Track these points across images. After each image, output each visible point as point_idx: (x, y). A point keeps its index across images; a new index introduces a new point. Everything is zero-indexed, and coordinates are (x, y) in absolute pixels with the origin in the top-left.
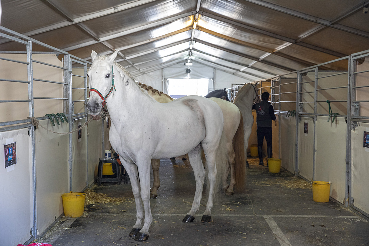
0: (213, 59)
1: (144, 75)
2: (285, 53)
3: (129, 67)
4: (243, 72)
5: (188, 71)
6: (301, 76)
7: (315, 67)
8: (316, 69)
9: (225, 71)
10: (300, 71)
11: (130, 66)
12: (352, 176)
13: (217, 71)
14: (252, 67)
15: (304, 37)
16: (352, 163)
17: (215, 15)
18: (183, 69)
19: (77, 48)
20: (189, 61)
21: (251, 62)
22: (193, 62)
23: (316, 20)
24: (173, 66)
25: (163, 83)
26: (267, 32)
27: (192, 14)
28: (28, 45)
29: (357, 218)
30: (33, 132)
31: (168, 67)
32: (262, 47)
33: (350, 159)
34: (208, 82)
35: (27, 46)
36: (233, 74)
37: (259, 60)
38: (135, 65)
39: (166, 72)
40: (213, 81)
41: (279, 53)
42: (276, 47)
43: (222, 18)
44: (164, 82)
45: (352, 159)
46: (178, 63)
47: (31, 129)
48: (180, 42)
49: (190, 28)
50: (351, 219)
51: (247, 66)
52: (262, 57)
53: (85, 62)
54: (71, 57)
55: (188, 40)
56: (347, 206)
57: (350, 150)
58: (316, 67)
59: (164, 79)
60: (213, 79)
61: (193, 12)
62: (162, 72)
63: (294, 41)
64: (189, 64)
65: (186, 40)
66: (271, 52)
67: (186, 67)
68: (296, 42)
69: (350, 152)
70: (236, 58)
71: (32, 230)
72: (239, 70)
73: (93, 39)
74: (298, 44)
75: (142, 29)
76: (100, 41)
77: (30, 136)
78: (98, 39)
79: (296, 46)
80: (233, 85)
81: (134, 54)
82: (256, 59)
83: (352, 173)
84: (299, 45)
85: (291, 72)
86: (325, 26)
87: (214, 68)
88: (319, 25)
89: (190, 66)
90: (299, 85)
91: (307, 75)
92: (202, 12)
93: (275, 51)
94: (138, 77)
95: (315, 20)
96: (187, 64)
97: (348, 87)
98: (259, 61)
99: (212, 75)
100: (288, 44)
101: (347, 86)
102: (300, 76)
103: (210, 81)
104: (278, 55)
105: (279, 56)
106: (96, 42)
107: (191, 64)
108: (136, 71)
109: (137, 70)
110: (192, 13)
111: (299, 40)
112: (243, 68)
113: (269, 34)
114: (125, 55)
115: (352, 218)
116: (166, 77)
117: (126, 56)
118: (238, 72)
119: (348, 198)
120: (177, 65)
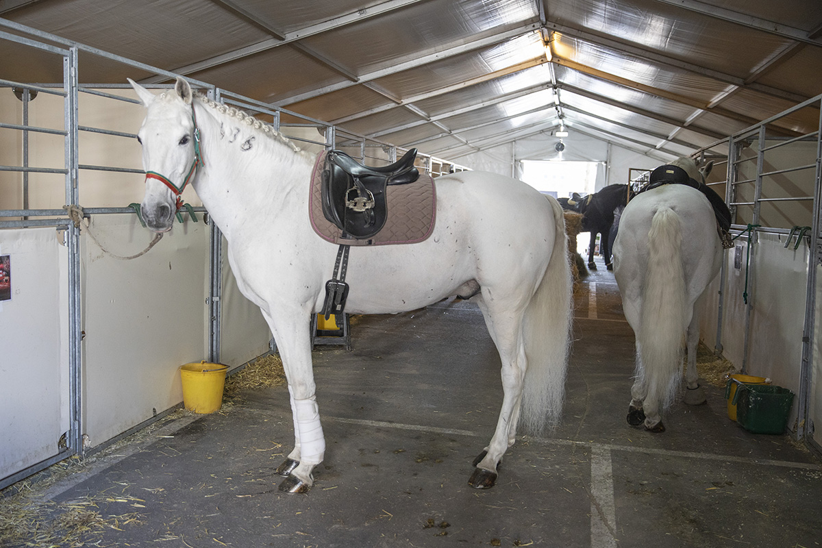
0: (609, 126)
1: (480, 152)
2: (726, 108)
3: (442, 137)
4: (661, 149)
5: (560, 147)
6: (738, 148)
7: (760, 127)
8: (761, 131)
9: (629, 148)
10: (735, 138)
11: (445, 134)
12: (814, 370)
13: (614, 147)
14: (674, 140)
15: (759, 72)
16: (815, 340)
17: (579, 30)
18: (550, 143)
19: (318, 94)
20: (562, 128)
21: (672, 130)
22: (569, 131)
23: (776, 30)
24: (532, 137)
25: (512, 168)
26: (686, 64)
27: (533, 29)
28: (66, 56)
29: (814, 471)
30: (74, 236)
31: (523, 138)
32: (684, 97)
33: (812, 332)
34: (596, 168)
35: (65, 58)
36: (646, 154)
37: (685, 125)
38: (453, 132)
39: (520, 148)
40: (606, 167)
41: (718, 109)
42: (712, 97)
43: (593, 36)
44: (515, 167)
45: (816, 331)
46: (541, 133)
47: (69, 230)
48: (531, 89)
49: (542, 61)
50: (798, 470)
51: (666, 137)
52: (689, 119)
53: (274, 111)
54: (222, 95)
55: (546, 86)
56: (799, 438)
57: (813, 310)
58: (762, 127)
59: (515, 161)
60: (606, 163)
61: (535, 24)
62: (512, 148)
63: (741, 81)
64: (562, 134)
65: (542, 85)
66: (703, 106)
67: (557, 140)
68: (745, 84)
69: (813, 315)
70: (648, 123)
71: (68, 436)
72: (654, 147)
73: (344, 78)
74: (749, 88)
75: (437, 58)
76: (360, 82)
77: (66, 244)
78: (356, 79)
79: (746, 92)
80: (632, 171)
81: (446, 111)
82: (679, 123)
83: (814, 363)
84: (752, 89)
85: (720, 141)
86: (799, 43)
87: (609, 142)
88: (784, 42)
89: (564, 138)
90: (731, 166)
91: (750, 146)
92: (553, 24)
93: (709, 106)
94: (467, 156)
95: (774, 30)
96: (558, 134)
97: (817, 166)
98: (685, 127)
99: (604, 155)
100: (732, 88)
101: (814, 165)
102: (735, 147)
103: (599, 166)
104: (716, 113)
105: (719, 114)
106: (353, 83)
107: (566, 134)
108: (462, 144)
109: (462, 142)
110: (534, 26)
111: (751, 78)
112: (660, 143)
113: (688, 66)
114: (428, 114)
115: (801, 470)
116: (518, 158)
117: (431, 115)
118: (653, 149)
119: (804, 420)
120: (540, 135)
